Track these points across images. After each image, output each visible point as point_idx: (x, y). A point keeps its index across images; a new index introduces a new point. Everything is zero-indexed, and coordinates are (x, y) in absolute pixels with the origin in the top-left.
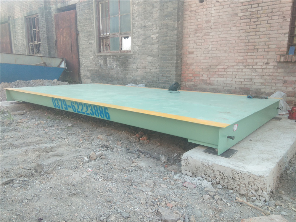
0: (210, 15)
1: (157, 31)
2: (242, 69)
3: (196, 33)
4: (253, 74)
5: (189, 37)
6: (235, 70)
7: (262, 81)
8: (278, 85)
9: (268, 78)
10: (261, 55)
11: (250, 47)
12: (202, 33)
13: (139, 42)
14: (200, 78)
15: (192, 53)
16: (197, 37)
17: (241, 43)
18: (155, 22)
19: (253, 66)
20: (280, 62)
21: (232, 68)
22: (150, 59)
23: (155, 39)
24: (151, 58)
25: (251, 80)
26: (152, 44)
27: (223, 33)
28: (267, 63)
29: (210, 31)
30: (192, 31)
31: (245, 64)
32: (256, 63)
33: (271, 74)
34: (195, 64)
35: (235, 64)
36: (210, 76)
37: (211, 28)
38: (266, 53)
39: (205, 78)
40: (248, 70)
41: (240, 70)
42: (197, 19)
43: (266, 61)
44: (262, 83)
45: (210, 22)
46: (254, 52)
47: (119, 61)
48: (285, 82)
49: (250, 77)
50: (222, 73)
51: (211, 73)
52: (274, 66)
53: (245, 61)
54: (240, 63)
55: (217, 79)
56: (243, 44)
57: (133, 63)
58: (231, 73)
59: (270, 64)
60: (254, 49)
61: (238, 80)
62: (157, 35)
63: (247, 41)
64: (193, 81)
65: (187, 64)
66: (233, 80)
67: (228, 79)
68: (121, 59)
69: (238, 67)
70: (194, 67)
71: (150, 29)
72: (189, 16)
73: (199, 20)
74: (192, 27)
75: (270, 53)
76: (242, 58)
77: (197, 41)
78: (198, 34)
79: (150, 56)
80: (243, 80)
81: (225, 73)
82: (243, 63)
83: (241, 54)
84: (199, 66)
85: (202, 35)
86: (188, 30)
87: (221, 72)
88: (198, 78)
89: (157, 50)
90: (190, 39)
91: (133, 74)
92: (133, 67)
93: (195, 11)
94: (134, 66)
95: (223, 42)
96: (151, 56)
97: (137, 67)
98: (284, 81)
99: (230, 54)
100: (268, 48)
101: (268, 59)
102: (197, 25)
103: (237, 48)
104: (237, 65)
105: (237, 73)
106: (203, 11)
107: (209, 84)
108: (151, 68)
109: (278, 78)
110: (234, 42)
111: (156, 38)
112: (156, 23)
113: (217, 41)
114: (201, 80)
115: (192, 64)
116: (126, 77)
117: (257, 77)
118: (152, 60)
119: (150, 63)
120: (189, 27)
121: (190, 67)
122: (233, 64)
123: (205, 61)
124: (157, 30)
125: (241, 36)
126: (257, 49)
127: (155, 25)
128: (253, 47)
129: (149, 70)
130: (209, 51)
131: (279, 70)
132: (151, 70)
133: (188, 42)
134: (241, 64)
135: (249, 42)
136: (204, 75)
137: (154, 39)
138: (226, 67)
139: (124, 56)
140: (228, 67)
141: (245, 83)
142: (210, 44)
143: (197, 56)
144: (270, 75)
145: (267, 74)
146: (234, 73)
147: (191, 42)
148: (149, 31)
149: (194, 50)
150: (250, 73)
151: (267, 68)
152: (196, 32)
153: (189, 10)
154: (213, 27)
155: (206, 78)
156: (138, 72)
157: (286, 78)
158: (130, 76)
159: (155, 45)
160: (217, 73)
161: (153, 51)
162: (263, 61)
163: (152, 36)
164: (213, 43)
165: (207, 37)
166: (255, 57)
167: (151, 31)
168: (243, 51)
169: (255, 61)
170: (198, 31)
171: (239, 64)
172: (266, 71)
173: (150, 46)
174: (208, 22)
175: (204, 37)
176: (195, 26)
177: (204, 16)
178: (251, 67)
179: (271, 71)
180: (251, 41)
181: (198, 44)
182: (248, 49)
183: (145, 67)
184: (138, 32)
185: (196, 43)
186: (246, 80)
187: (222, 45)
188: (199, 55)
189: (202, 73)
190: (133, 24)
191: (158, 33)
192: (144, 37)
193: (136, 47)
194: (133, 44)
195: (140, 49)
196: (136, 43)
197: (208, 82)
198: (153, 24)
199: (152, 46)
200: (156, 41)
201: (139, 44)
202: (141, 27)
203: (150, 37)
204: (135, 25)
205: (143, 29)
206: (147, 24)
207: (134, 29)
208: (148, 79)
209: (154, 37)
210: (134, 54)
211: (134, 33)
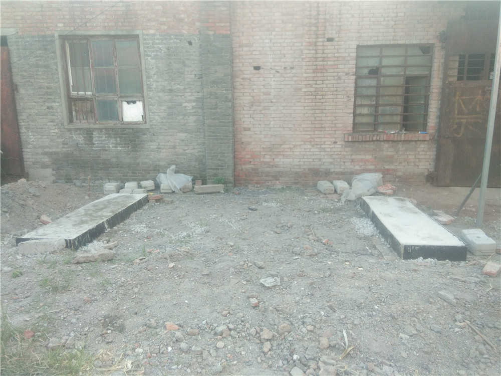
0: (270, 87)
1: (193, 98)
2: (310, 149)
3: (252, 105)
4: (322, 153)
5: (244, 110)
6: (303, 150)
7: (331, 160)
8: (346, 164)
9: (336, 157)
10: (328, 134)
11: (317, 126)
12: (259, 106)
13: (162, 111)
14: (261, 160)
15: (249, 129)
16: (254, 111)
17: (308, 120)
18: (189, 86)
19: (321, 145)
20: (348, 141)
21: (299, 147)
22: (182, 135)
23: (191, 109)
24: (185, 134)
25: (320, 159)
26: (185, 115)
27: (286, 108)
28: (335, 143)
29: (270, 104)
30: (246, 103)
31: (312, 143)
32: (324, 142)
33: (339, 153)
34: (253, 143)
35: (303, 143)
36: (274, 157)
37: (272, 102)
38: (334, 132)
39: (267, 159)
40: (316, 150)
41: (308, 150)
42: (253, 90)
43: (334, 140)
44: (331, 163)
45: (270, 95)
46: (321, 131)
47: (120, 138)
48: (352, 161)
49: (318, 157)
50: (288, 153)
51: (275, 153)
52: (342, 145)
53: (312, 140)
54: (308, 142)
55: (282, 160)
56: (310, 122)
57: (151, 142)
58: (298, 153)
59: (338, 143)
60: (321, 127)
61: (306, 160)
62: (194, 104)
63: (314, 119)
64: (252, 163)
65: (243, 143)
66: (301, 160)
67: (295, 160)
68: (125, 134)
69: (306, 147)
70: (252, 147)
71: (180, 94)
72: (242, 85)
73: (255, 91)
74: (247, 98)
75: (337, 132)
76: (309, 137)
77: (254, 116)
78: (255, 108)
79: (182, 131)
80: (312, 160)
81: (291, 153)
82: (310, 142)
83: (308, 133)
84: (259, 146)
85: (260, 108)
86: (242, 102)
87: (286, 152)
88: (258, 160)
89: (194, 124)
90: (244, 112)
91: (152, 157)
92: (152, 147)
93: (250, 79)
94: (152, 145)
95: (287, 119)
96: (185, 132)
97: (160, 146)
98: (352, 160)
99: (296, 132)
100: (335, 127)
101: (336, 138)
102: (253, 97)
103: (303, 126)
104: (304, 144)
105: (304, 153)
106: (260, 81)
107: (273, 166)
108: (186, 148)
109: (346, 157)
110: (299, 119)
111: (191, 107)
112: (191, 87)
113: (280, 117)
114: (263, 162)
115: (248, 143)
116: (138, 161)
117: (326, 157)
118: (186, 136)
119: (184, 140)
120: (241, 98)
121: (248, 147)
122: (299, 143)
123: (266, 140)
125: (307, 113)
126: (324, 127)
127: (188, 90)
128: (319, 126)
129: (181, 151)
130: (271, 128)
131: (346, 149)
132: (185, 150)
133: (242, 116)
134: (309, 143)
135: (315, 120)
136: (266, 156)
137: (187, 108)
138: (292, 146)
139: (131, 131)
140: (295, 146)
141: (314, 163)
142: (271, 119)
143: (256, 134)
144: (338, 154)
145: (335, 153)
146: (302, 153)
147: (246, 116)
148: (179, 97)
149: (251, 126)
150: (319, 153)
151: (335, 148)
152: (252, 104)
153: (241, 77)
154: (273, 101)
155: (269, 160)
156: (161, 154)
157: (353, 157)
158: (146, 160)
159: (191, 117)
160: (282, 153)
161: (187, 125)
162: (331, 140)
163: (184, 105)
164: (275, 119)
165: (267, 112)
166: (322, 136)
167: (183, 97)
168: (309, 129)
169: (323, 140)
170: (255, 104)
171: (306, 143)
172: (334, 150)
173: (181, 117)
174: (268, 94)
175: (263, 112)
176: (250, 98)
177: (262, 87)
178: (319, 146)
179: (339, 150)
180: (318, 119)
181: (255, 119)
182: (315, 127)
183: (174, 147)
184: (159, 97)
185: (253, 118)
186: (315, 161)
187: (286, 122)
188: (259, 133)
189: (263, 153)
190: (147, 84)
191: (194, 101)
192: (169, 104)
193: (157, 117)
194: (150, 113)
195: (164, 121)
196: (155, 112)
197: (271, 164)
198: (185, 89)
199: (185, 118)
200: (192, 111)
201: (160, 114)
202: (163, 91)
203: (181, 105)
204: (152, 86)
205: (167, 94)
206: (174, 88)
207: (150, 91)
208: (181, 163)
209: (189, 106)
210: (153, 128)
211: (151, 98)
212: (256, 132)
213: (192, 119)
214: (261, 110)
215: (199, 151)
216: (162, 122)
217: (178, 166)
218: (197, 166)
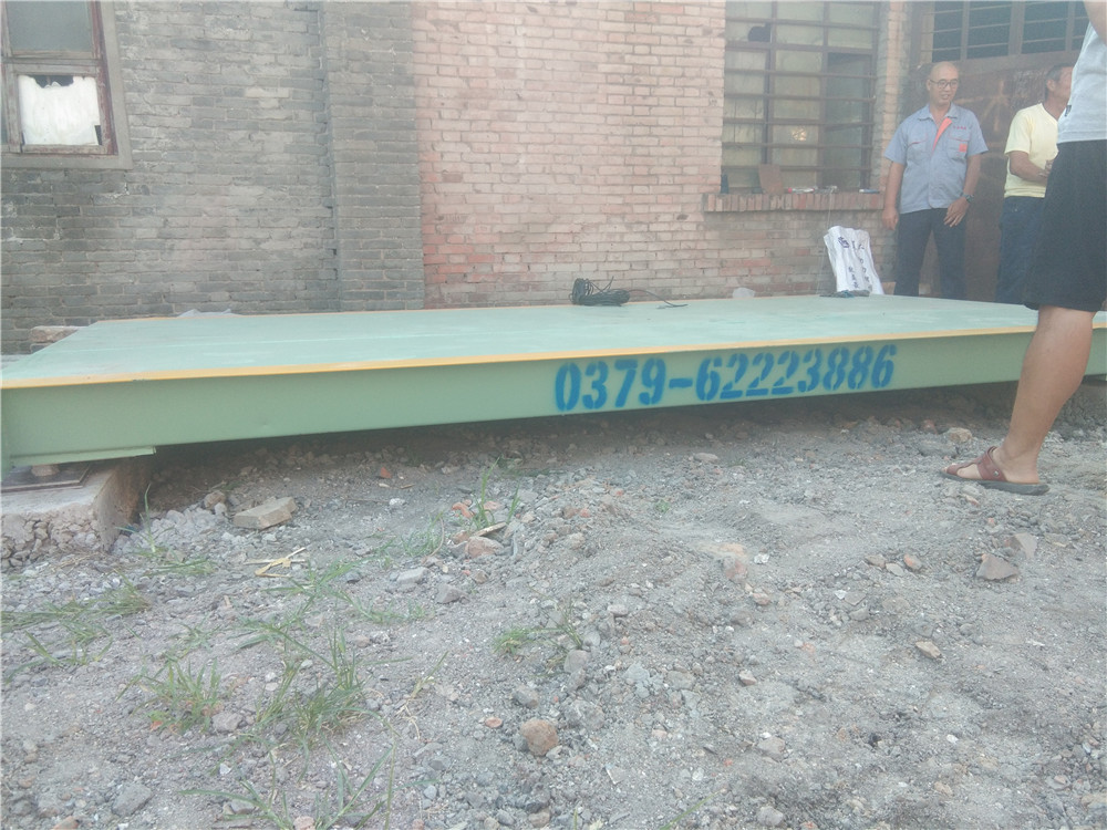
0: (512, 52)
2: (622, 234)
3: (465, 106)
4: (652, 247)
5: (440, 117)
6: (604, 238)
7: (672, 265)
8: (708, 273)
9: (685, 255)
10: (666, 194)
11: (638, 170)
12: (485, 108)
13: (173, 111)
14: (496, 268)
15: (457, 178)
16: (471, 121)
17: (615, 155)
18: (266, 33)
19: (648, 224)
20: (715, 213)
21: (594, 230)
22: (248, 194)
23: (273, 108)
24: (258, 190)
25: (647, 263)
26: (255, 127)
27: (558, 117)
28: (682, 217)
29: (515, 104)
30: (448, 98)
31: (628, 219)
32: (658, 215)
33: (692, 245)
34: (472, 219)
35: (604, 218)
36: (529, 259)
37: (520, 98)
38: (678, 189)
39: (512, 265)
40: (638, 237)
41: (617, 238)
42: (466, 57)
43: (679, 209)
44: (673, 272)
45: (513, 76)
46: (648, 185)
47: (18, 201)
48: (722, 265)
49: (642, 256)
50: (568, 248)
51: (532, 248)
52: (698, 224)
53: (627, 209)
54: (616, 215)
55: (552, 268)
56: (619, 160)
57: (136, 214)
58: (593, 248)
59: (688, 219)
60: (650, 175)
61: (613, 266)
62: (284, 92)
63: (629, 150)
64: (470, 279)
65: (441, 218)
66: (601, 267)
67: (585, 266)
68: (35, 188)
69: (611, 229)
70: (470, 231)
71: (236, 57)
72: (433, 40)
73: (473, 61)
74: (449, 81)
75: (687, 189)
76: (620, 201)
77: (472, 136)
78: (472, 113)
79: (246, 179)
80: (626, 267)
81: (576, 248)
82: (623, 215)
83: (618, 190)
84: (489, 227)
85: (487, 115)
86: (433, 93)
87: (563, 244)
88: (486, 269)
89: (287, 157)
90: (442, 125)
91: (141, 266)
92: (139, 232)
93: (456, 26)
94: (140, 226)
95: (562, 148)
96: (258, 182)
98: (721, 263)
99: (587, 189)
100: (682, 174)
101: (683, 204)
102: (467, 79)
103: (604, 170)
104: (608, 222)
105: (608, 247)
106: (486, 34)
107: (527, 285)
108: (260, 235)
109: (708, 255)
110: (594, 150)
111: (275, 103)
112: (271, 37)
113: (544, 144)
114: (501, 274)
115: (459, 220)
116: (89, 282)
117: (661, 256)
118: (260, 198)
119: (252, 210)
120: (433, 81)
121: (455, 230)
122: (596, 219)
123: (509, 209)
124: (282, 68)
125: (612, 134)
126: (656, 175)
127: (262, 46)
128: (644, 170)
129: (245, 244)
130: (520, 174)
131: (709, 235)
132: (257, 242)
133: (436, 136)
134: (619, 220)
135: (633, 155)
136: (508, 258)
137: (263, 104)
138: (577, 229)
139: (60, 176)
140: (584, 228)
141: (633, 274)
142: (521, 149)
143: (478, 192)
144: (690, 249)
145: (683, 246)
146: (601, 247)
147: (447, 137)
148: (234, 67)
149: (463, 167)
150: (642, 246)
151: (682, 231)
152: (464, 100)
153: (430, 16)
154: (524, 94)
155: (517, 268)
156: (176, 255)
157: (725, 255)
158: (120, 279)
159: (275, 134)
160: (550, 248)
161: (264, 159)
162: (673, 210)
163: (251, 92)
164: (531, 148)
165: (508, 126)
166: (652, 199)
167: (246, 67)
168: (619, 180)
169: (653, 209)
170: (472, 101)
171: (613, 219)
172: (679, 237)
173: (242, 134)
174: (508, 73)
175: (497, 126)
176: (457, 82)
177: (491, 52)
178: (644, 228)
179: (691, 238)
180: (640, 151)
181: (476, 146)
182: (634, 175)
183: (221, 232)
184: (162, 62)
185: (469, 144)
186: (634, 267)
187: (559, 158)
188: (486, 188)
189: (499, 249)
190: (118, 18)
191: (283, 84)
192: (200, 89)
193: (154, 132)
194: (131, 118)
195: (183, 144)
196: (148, 114)
197: (524, 279)
198: (252, 41)
199: (255, 137)
200: (278, 115)
201: (168, 121)
202: (177, 43)
203: (239, 93)
204: (132, 26)
205: (189, 54)
206: (216, 34)
207: (128, 42)
208: (246, 284)
209: (268, 97)
210: (141, 169)
211: (133, 65)
212: (478, 187)
213: (279, 140)
214: (491, 121)
215: (306, 245)
216: (175, 148)
217: (235, 295)
218: (303, 294)
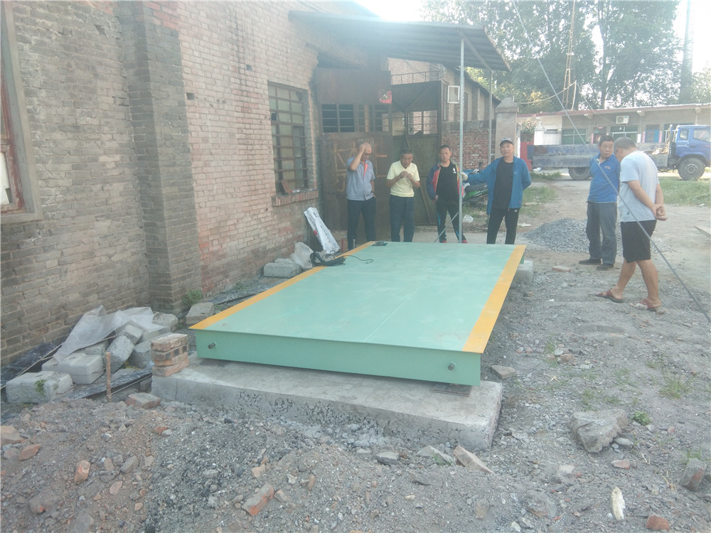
23: (113, 168)
57: (45, 251)
71: (93, 136)
79: (102, 216)
89: (121, 199)
92: (47, 264)
96: (108, 218)
97: (63, 259)
111: (113, 165)
112: (109, 122)
118: (110, 227)
119: (106, 236)
124: (115, 142)
137: (108, 166)
148: (92, 143)
161: (111, 202)
163: (102, 159)
167: (99, 142)
173: (99, 186)
189: (211, 239)
190: (29, 111)
191: (117, 152)
192: (75, 158)
194: (40, 183)
195: (69, 197)
198: (100, 125)
199: (105, 188)
200: (116, 172)
201: (60, 182)
202: (62, 128)
203: (96, 160)
204: (36, 116)
205: (70, 135)
206: (82, 122)
207: (36, 127)
209: (110, 160)
210: (47, 218)
211: (38, 144)
213: (118, 187)
216: (65, 201)
